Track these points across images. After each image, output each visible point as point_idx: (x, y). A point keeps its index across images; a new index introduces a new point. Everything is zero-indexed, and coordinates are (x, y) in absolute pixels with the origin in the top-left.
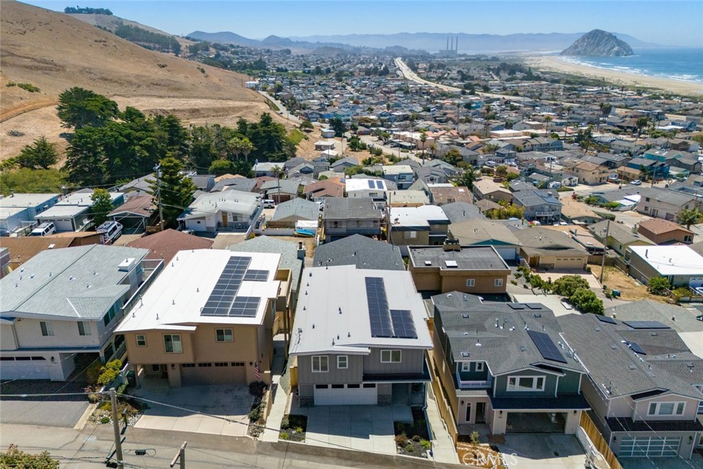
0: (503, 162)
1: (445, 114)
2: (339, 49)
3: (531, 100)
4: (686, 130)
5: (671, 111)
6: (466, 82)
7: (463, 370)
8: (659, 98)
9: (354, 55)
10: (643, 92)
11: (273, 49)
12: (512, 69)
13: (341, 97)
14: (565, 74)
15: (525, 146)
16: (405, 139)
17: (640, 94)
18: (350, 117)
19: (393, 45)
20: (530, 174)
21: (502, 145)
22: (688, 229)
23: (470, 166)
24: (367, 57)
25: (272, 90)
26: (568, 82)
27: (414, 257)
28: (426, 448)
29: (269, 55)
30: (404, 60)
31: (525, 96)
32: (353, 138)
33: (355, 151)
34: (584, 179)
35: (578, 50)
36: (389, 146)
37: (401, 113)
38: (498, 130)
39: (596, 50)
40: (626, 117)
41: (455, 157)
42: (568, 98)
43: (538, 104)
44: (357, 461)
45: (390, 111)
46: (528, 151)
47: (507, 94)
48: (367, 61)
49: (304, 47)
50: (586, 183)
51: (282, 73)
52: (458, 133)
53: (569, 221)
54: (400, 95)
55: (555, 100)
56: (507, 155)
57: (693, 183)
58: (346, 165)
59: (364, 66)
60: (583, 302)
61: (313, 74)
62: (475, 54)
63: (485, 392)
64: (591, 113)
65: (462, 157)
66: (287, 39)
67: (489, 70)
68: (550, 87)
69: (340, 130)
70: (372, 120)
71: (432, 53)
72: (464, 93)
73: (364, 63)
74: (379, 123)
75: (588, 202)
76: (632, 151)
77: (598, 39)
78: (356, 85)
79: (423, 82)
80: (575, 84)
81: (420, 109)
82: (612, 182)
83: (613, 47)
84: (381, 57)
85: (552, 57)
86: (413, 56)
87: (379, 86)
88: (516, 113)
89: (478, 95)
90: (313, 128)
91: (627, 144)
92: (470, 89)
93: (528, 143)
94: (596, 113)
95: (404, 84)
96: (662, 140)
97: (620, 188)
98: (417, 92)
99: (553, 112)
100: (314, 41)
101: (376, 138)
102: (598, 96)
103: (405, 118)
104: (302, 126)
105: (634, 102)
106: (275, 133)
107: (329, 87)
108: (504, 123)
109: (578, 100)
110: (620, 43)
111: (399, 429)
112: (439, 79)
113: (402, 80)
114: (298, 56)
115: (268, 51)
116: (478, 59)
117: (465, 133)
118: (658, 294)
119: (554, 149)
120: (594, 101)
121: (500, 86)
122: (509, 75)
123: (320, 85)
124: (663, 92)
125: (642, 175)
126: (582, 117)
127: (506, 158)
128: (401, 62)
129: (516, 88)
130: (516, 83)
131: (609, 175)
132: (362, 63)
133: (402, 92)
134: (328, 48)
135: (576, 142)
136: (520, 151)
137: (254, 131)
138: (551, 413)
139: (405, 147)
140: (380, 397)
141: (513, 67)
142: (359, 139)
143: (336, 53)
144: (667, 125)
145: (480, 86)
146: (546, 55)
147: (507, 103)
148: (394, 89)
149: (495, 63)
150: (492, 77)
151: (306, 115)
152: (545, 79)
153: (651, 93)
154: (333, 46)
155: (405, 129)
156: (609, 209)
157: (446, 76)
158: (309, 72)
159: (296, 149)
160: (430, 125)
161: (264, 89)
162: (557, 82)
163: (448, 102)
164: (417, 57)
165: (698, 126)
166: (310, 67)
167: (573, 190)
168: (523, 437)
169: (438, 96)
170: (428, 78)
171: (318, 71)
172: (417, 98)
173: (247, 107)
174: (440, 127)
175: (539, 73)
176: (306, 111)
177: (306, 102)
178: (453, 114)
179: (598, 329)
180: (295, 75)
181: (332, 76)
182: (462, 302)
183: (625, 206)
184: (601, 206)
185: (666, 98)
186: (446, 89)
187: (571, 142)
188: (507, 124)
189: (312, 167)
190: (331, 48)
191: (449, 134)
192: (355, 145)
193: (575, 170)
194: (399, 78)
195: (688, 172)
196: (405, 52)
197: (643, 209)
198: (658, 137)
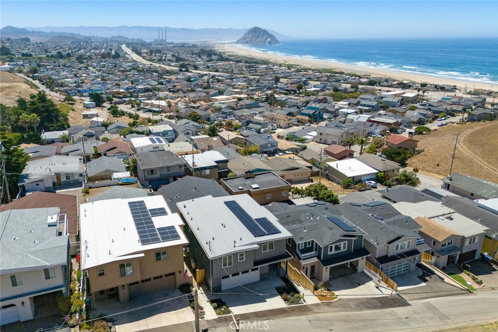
0: (226, 118)
1: (174, 86)
2: (73, 38)
3: (228, 75)
4: (322, 90)
5: (310, 79)
6: (181, 63)
7: (300, 248)
8: (301, 71)
9: (87, 42)
10: (291, 67)
11: (13, 38)
12: (209, 53)
13: (88, 76)
14: (242, 57)
15: (237, 106)
16: (152, 105)
17: (289, 69)
18: (103, 92)
19: (117, 35)
20: (248, 125)
21: (223, 106)
22: (350, 148)
23: (207, 122)
24: (98, 44)
25: (28, 72)
26: (246, 62)
27: (230, 186)
28: (300, 298)
29: (11, 43)
30: (128, 46)
31: (222, 72)
32: (112, 107)
33: (117, 117)
34: (279, 125)
35: (247, 40)
36: (142, 111)
37: (142, 87)
38: (215, 96)
39: (257, 40)
40: (288, 84)
41: (195, 116)
42: (250, 73)
43: (234, 77)
44: (268, 316)
45: (134, 85)
46: (239, 109)
47: (211, 71)
48: (98, 47)
49: (41, 36)
50: (281, 128)
51: (27, 58)
52: (189, 100)
53: (284, 152)
54: (135, 73)
55: (242, 74)
56: (228, 113)
57: (338, 122)
58: (119, 128)
59: (98, 51)
60: (328, 198)
61: (56, 58)
62: (179, 42)
63: (316, 258)
64: (268, 82)
65: (200, 116)
66: (23, 29)
67: (193, 54)
68: (236, 65)
69: (99, 101)
70: (122, 92)
71: (148, 41)
72: (181, 71)
73: (97, 49)
74: (129, 95)
75: (287, 139)
76: (299, 105)
77: (257, 33)
78: (96, 66)
79: (149, 63)
80: (251, 63)
81: (155, 83)
82: (295, 125)
83: (267, 39)
84: (109, 44)
85: (231, 45)
86: (135, 44)
87: (116, 66)
88: (222, 84)
89: (191, 72)
90: (75, 101)
91: (296, 101)
92: (184, 67)
93: (239, 104)
94: (271, 82)
95: (135, 65)
96: (313, 98)
97: (303, 128)
98: (147, 70)
99: (244, 82)
100: (49, 31)
101: (129, 106)
102: (267, 70)
103: (147, 90)
104: (65, 100)
105: (289, 74)
106: (52, 108)
107: (74, 68)
108: (217, 91)
109: (257, 74)
110: (271, 36)
111: (280, 291)
112: (160, 61)
113: (132, 62)
114: (37, 43)
115: (9, 39)
116: (182, 46)
117: (194, 99)
118: (348, 188)
119: (254, 107)
120: (266, 74)
121: (204, 65)
122: (207, 57)
123: (65, 67)
124: (302, 67)
125: (310, 119)
126: (263, 85)
127: (228, 115)
128: (127, 48)
129: (215, 66)
130: (214, 63)
131: (293, 121)
132: (95, 49)
133: (136, 71)
134: (63, 37)
135: (265, 101)
136: (235, 110)
137: (34, 107)
138: (347, 263)
139: (155, 112)
140: (261, 275)
141: (209, 51)
142: (117, 108)
143: (71, 40)
144: (311, 88)
145: (191, 65)
146: (227, 43)
147: (213, 77)
148: (129, 68)
149: (195, 48)
150: (197, 59)
151: (66, 91)
152: (232, 60)
153: (295, 68)
154: (66, 35)
155: (149, 98)
156: (300, 142)
157: (164, 58)
158: (52, 56)
159: (68, 119)
160: (167, 95)
161: (20, 72)
162: (240, 61)
163: (173, 77)
164: (137, 44)
165: (328, 87)
166: (51, 52)
167: (275, 132)
168: (339, 280)
169: (164, 73)
170: (151, 60)
171: (60, 56)
172: (149, 75)
173: (9, 87)
174: (174, 95)
175: (227, 56)
176: (65, 88)
177: (63, 81)
178: (180, 86)
179: (355, 210)
180: (41, 59)
181: (73, 59)
182: (281, 208)
183: (308, 139)
184: (296, 141)
185: (305, 71)
186: (168, 68)
187: (262, 102)
188: (219, 91)
189: (93, 132)
190: (65, 37)
191: (183, 100)
192: (115, 113)
193: (274, 119)
194: (129, 60)
195: (333, 116)
196: (127, 41)
197: (319, 141)
198: (310, 95)
